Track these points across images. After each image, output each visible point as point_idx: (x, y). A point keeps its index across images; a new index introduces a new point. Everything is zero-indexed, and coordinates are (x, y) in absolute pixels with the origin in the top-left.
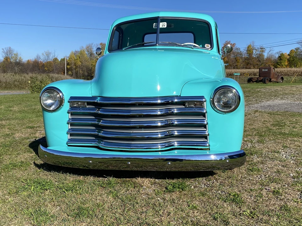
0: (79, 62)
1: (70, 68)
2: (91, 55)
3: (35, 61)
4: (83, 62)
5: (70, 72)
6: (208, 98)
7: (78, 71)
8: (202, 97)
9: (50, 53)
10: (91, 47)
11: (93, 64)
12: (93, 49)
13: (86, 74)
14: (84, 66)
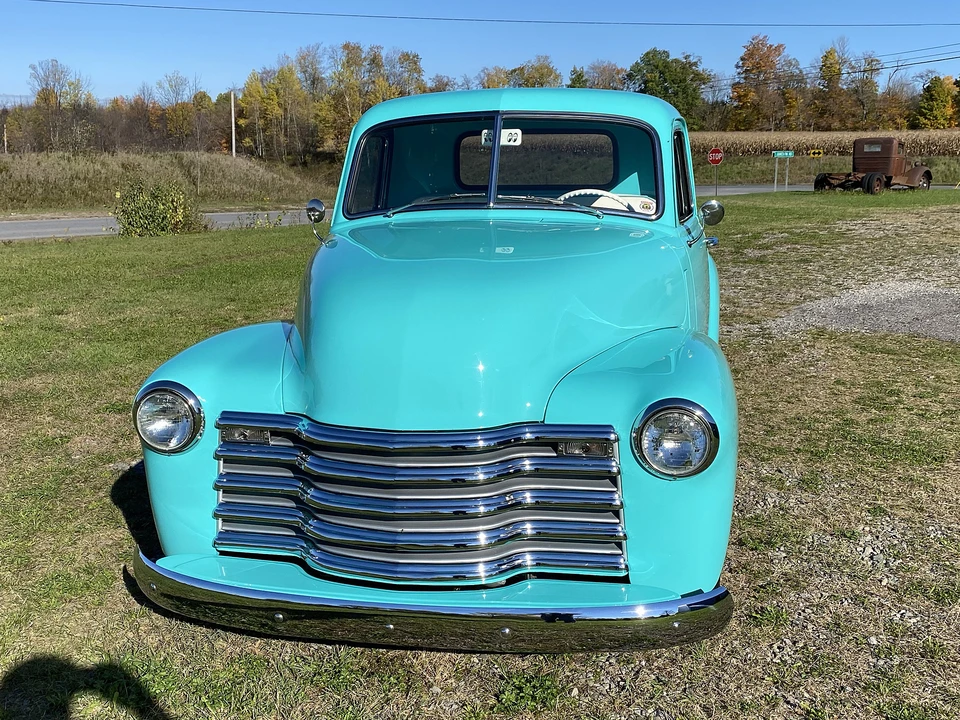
0: (277, 108)
1: (247, 126)
2: (313, 83)
3: (136, 102)
4: (289, 108)
5: (247, 140)
6: (623, 432)
7: (272, 137)
8: (608, 429)
9: (184, 82)
10: (314, 57)
11: (320, 114)
12: (320, 62)
13: (299, 146)
14: (292, 120)
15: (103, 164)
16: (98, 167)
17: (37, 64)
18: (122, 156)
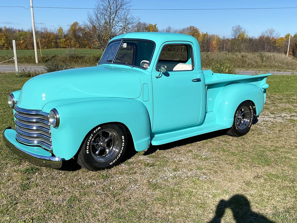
15: (236, 55)
16: (234, 56)
17: (234, 27)
18: (243, 53)
